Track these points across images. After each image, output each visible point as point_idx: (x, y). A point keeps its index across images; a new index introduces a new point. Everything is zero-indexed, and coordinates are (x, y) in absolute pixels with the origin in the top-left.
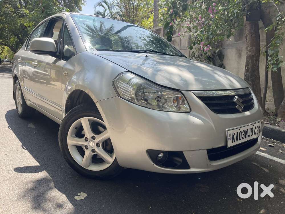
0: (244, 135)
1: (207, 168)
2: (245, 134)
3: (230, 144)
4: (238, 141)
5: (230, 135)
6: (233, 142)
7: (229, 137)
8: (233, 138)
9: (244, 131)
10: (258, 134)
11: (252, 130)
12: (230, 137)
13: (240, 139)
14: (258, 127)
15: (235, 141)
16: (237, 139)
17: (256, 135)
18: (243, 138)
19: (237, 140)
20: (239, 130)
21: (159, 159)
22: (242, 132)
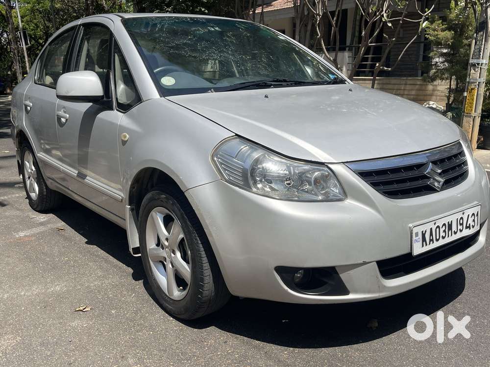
0: (444, 231)
1: (380, 292)
2: (447, 230)
3: (418, 249)
4: (433, 242)
5: (417, 234)
6: (423, 246)
7: (414, 238)
8: (424, 239)
9: (444, 225)
10: (473, 227)
11: (461, 221)
12: (418, 238)
13: (437, 240)
14: (473, 214)
15: (428, 243)
16: (431, 240)
17: (470, 229)
18: (443, 238)
19: (431, 242)
20: (435, 224)
21: (297, 280)
22: (441, 227)
